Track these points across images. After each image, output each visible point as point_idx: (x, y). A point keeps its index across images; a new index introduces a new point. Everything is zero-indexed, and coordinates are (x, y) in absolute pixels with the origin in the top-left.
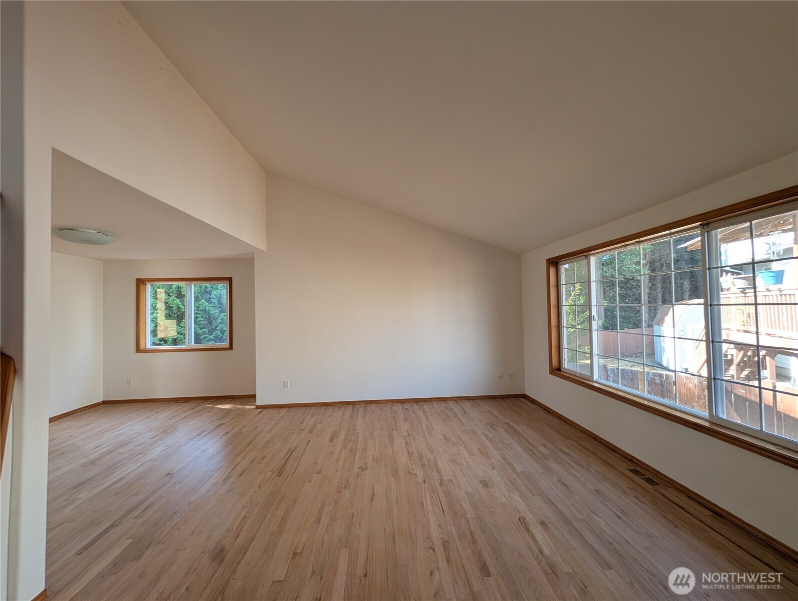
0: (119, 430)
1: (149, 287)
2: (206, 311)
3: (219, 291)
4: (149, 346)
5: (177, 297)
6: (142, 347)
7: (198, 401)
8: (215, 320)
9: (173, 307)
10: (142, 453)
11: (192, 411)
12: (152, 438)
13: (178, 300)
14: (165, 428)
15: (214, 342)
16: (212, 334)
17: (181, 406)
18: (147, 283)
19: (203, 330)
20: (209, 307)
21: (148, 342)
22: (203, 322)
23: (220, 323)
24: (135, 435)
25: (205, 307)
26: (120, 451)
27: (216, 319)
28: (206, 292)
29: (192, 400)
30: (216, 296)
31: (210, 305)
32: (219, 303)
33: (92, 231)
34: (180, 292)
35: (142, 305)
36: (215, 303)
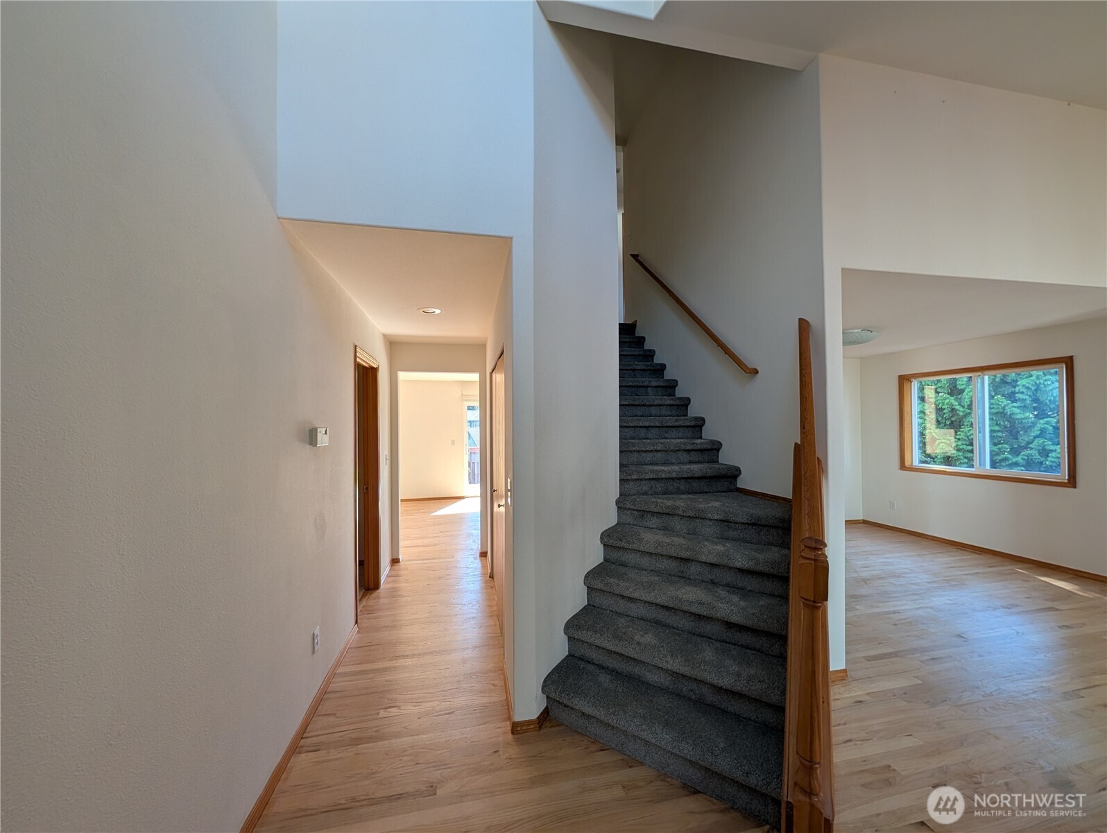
0: (885, 558)
1: (915, 384)
2: (1005, 414)
3: (1034, 378)
4: (916, 463)
5: (951, 394)
6: (907, 463)
7: (1000, 559)
8: (1026, 432)
9: (944, 409)
10: (918, 594)
11: (990, 570)
12: (929, 583)
13: (953, 398)
14: (948, 576)
15: (1023, 468)
16: (1018, 455)
17: (969, 557)
18: (912, 380)
19: (1000, 446)
20: (1012, 409)
21: (915, 458)
22: (1000, 434)
23: (1035, 437)
24: (906, 570)
25: (1004, 408)
26: (891, 580)
27: (1027, 429)
28: (1006, 383)
29: (987, 553)
30: (1028, 388)
31: (1015, 404)
32: (1036, 400)
33: (856, 331)
34: (955, 386)
35: (906, 409)
36: (1024, 400)
